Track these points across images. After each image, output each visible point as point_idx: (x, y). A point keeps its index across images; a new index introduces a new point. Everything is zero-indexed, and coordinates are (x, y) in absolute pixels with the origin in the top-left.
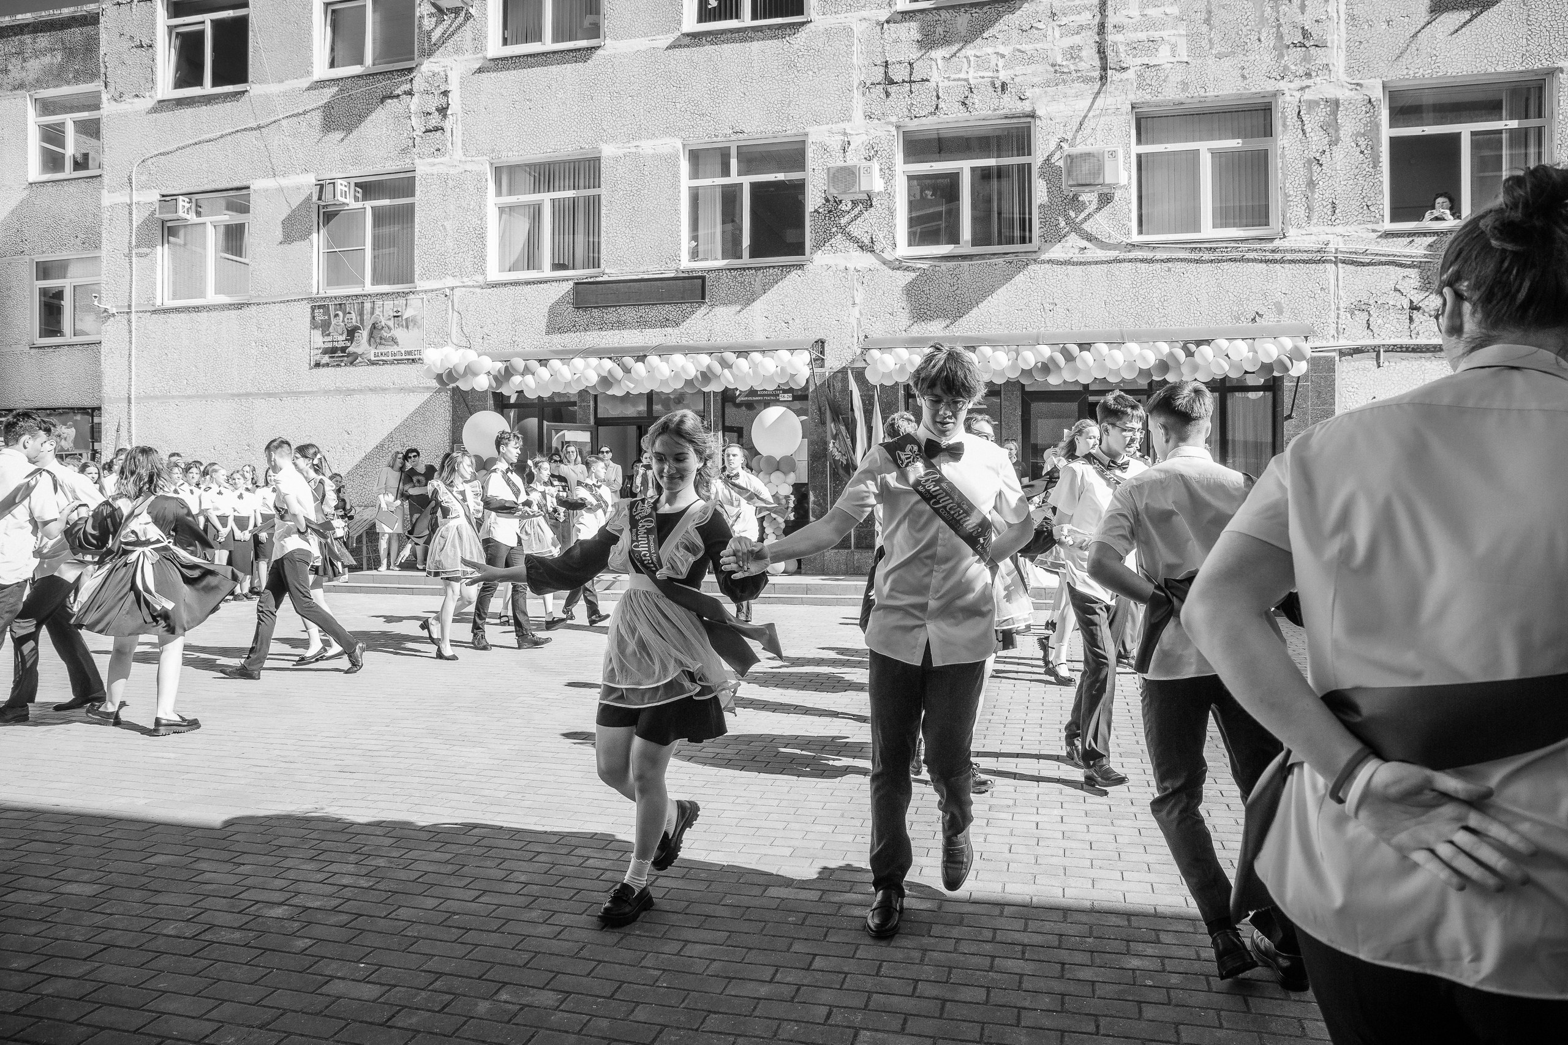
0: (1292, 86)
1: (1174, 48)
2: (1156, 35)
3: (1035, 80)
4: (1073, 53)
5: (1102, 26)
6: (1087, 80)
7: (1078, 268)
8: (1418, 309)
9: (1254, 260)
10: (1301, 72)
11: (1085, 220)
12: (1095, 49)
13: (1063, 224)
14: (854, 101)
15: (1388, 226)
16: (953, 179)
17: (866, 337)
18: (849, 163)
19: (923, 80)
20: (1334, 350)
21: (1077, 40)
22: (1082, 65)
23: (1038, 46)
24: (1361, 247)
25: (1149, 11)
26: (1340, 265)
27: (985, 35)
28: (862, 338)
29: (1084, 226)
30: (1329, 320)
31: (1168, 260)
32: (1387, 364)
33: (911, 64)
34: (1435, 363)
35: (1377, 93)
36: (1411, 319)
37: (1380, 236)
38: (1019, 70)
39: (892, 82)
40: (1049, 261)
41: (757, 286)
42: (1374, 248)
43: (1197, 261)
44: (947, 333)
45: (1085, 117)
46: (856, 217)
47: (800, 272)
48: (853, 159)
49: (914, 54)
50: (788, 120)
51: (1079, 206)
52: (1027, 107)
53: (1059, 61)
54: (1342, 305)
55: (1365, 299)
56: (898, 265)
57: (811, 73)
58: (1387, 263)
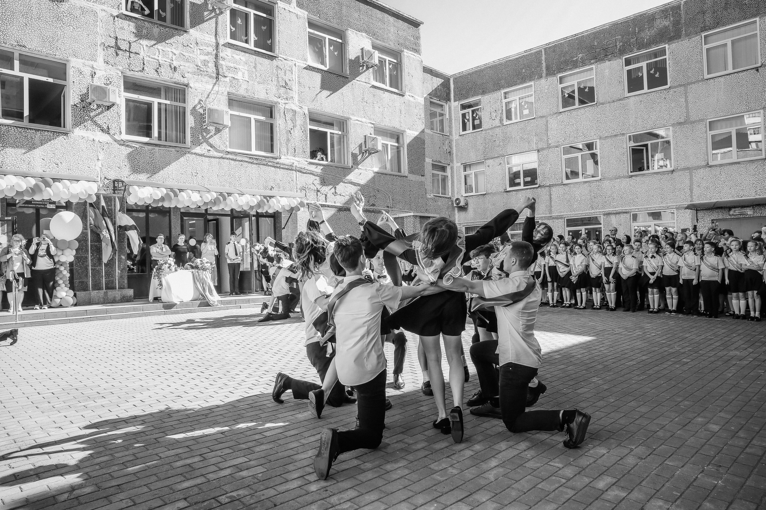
0: (282, 101)
1: (243, 73)
2: (237, 67)
3: (189, 70)
4: (205, 63)
5: (217, 56)
6: (211, 77)
7: (207, 158)
8: (319, 191)
9: (271, 166)
10: (285, 97)
11: (210, 138)
12: (213, 65)
13: (201, 138)
14: (98, 51)
16: (149, 106)
17: (105, 178)
18: (95, 83)
19: (136, 53)
21: (206, 58)
22: (208, 70)
23: (191, 55)
24: (303, 166)
25: (234, 56)
26: (297, 172)
27: (167, 42)
28: (103, 179)
29: (210, 141)
31: (241, 161)
33: (130, 43)
35: (307, 112)
36: (317, 195)
37: (307, 163)
38: (182, 63)
39: (119, 49)
40: (195, 154)
41: (37, 141)
42: (306, 167)
43: (252, 163)
44: (148, 181)
45: (210, 93)
46: (99, 114)
47: (65, 137)
48: (97, 82)
49: (132, 38)
50: (57, 49)
51: (208, 132)
52: (185, 81)
53: (199, 64)
54: (298, 187)
55: (304, 186)
56: (123, 143)
57: (72, 28)
58: (310, 174)
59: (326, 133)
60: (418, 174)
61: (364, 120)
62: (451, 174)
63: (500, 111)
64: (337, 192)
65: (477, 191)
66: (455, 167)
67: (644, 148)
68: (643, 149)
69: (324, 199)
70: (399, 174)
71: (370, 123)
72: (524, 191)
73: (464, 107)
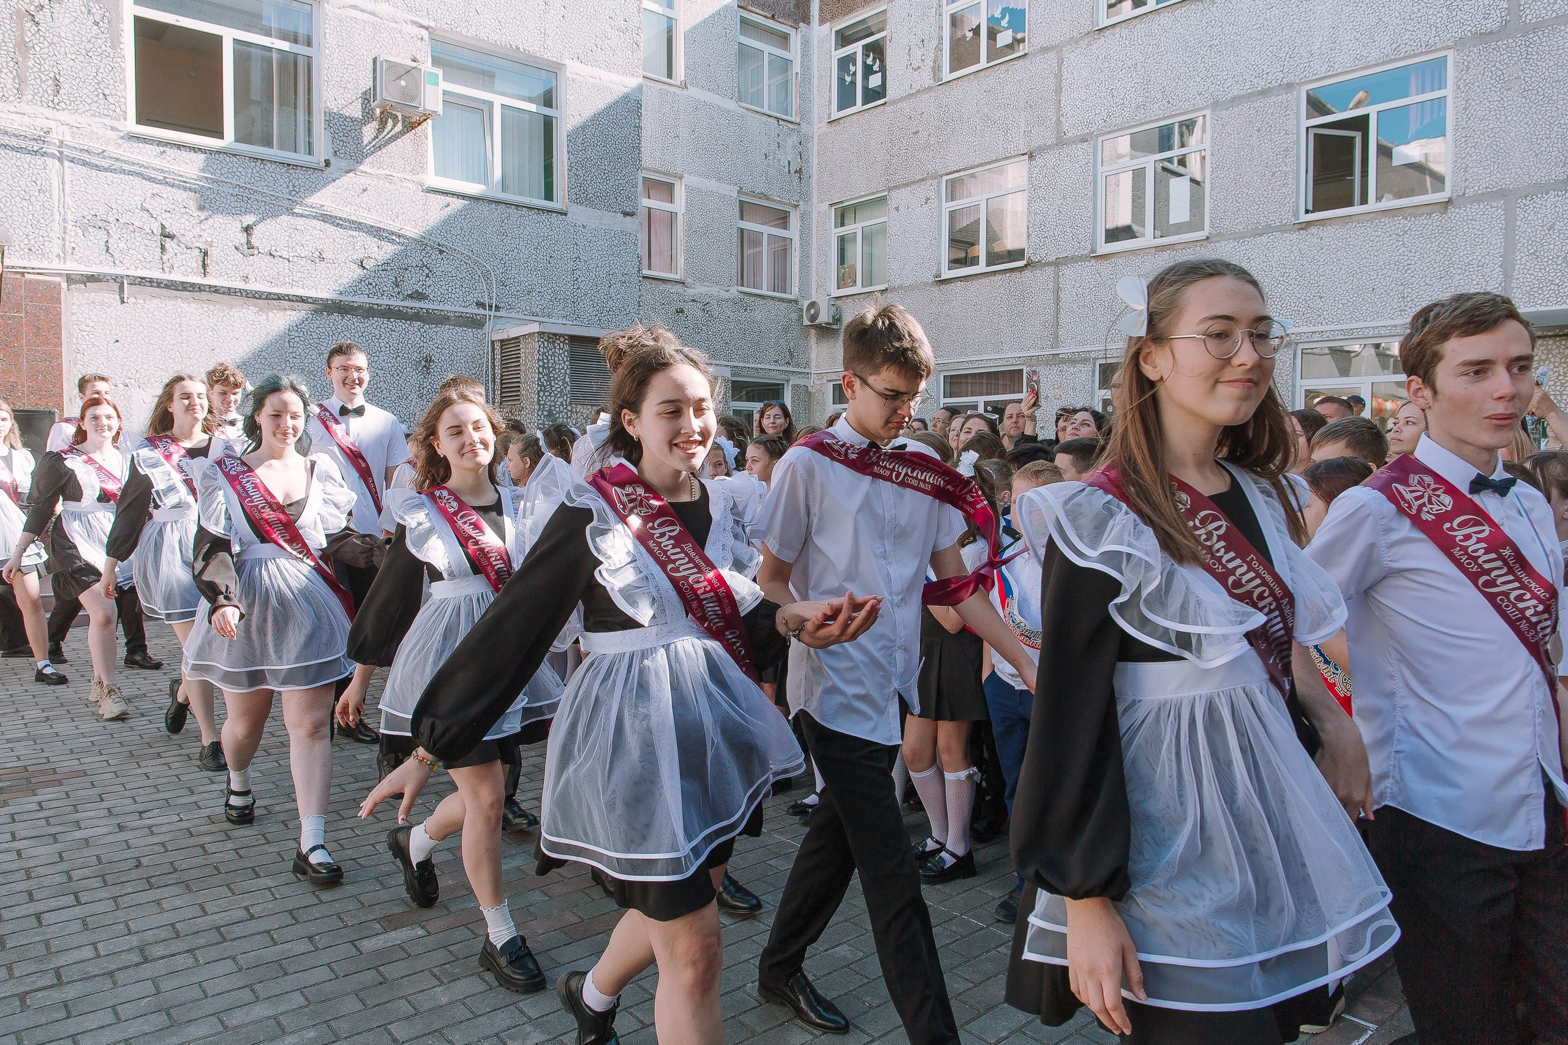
8: (171, 237)
15: (131, 125)
20: (60, 275)
24: (97, 146)
26: (66, 163)
30: (52, 234)
32: (132, 300)
34: (194, 306)
36: (163, 248)
37: (122, 138)
42: (112, 150)
54: (69, 217)
55: (102, 212)
58: (131, 173)
59: (219, 39)
60: (609, 208)
61: (384, 8)
62: (802, 233)
63: (935, 43)
64: (255, 241)
65: (869, 280)
66: (815, 216)
67: (1358, 136)
68: (1353, 138)
69: (196, 264)
70: (548, 204)
71: (414, 23)
72: (985, 281)
73: (844, 38)
